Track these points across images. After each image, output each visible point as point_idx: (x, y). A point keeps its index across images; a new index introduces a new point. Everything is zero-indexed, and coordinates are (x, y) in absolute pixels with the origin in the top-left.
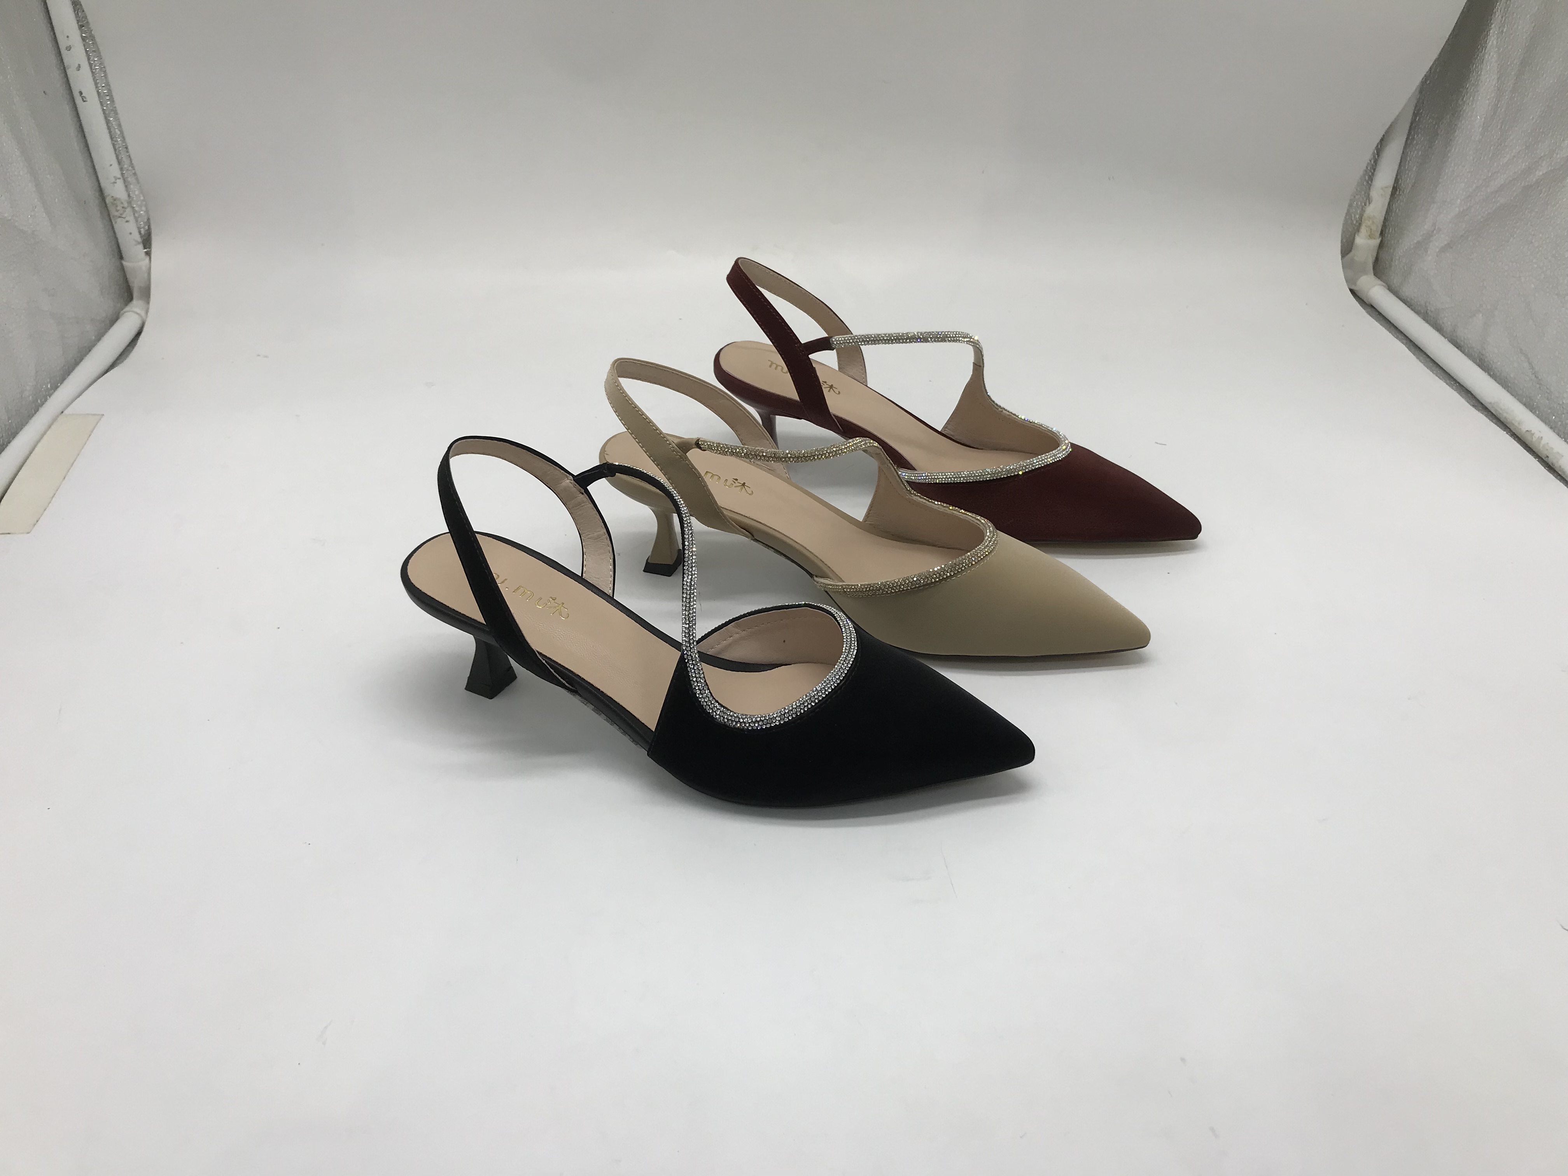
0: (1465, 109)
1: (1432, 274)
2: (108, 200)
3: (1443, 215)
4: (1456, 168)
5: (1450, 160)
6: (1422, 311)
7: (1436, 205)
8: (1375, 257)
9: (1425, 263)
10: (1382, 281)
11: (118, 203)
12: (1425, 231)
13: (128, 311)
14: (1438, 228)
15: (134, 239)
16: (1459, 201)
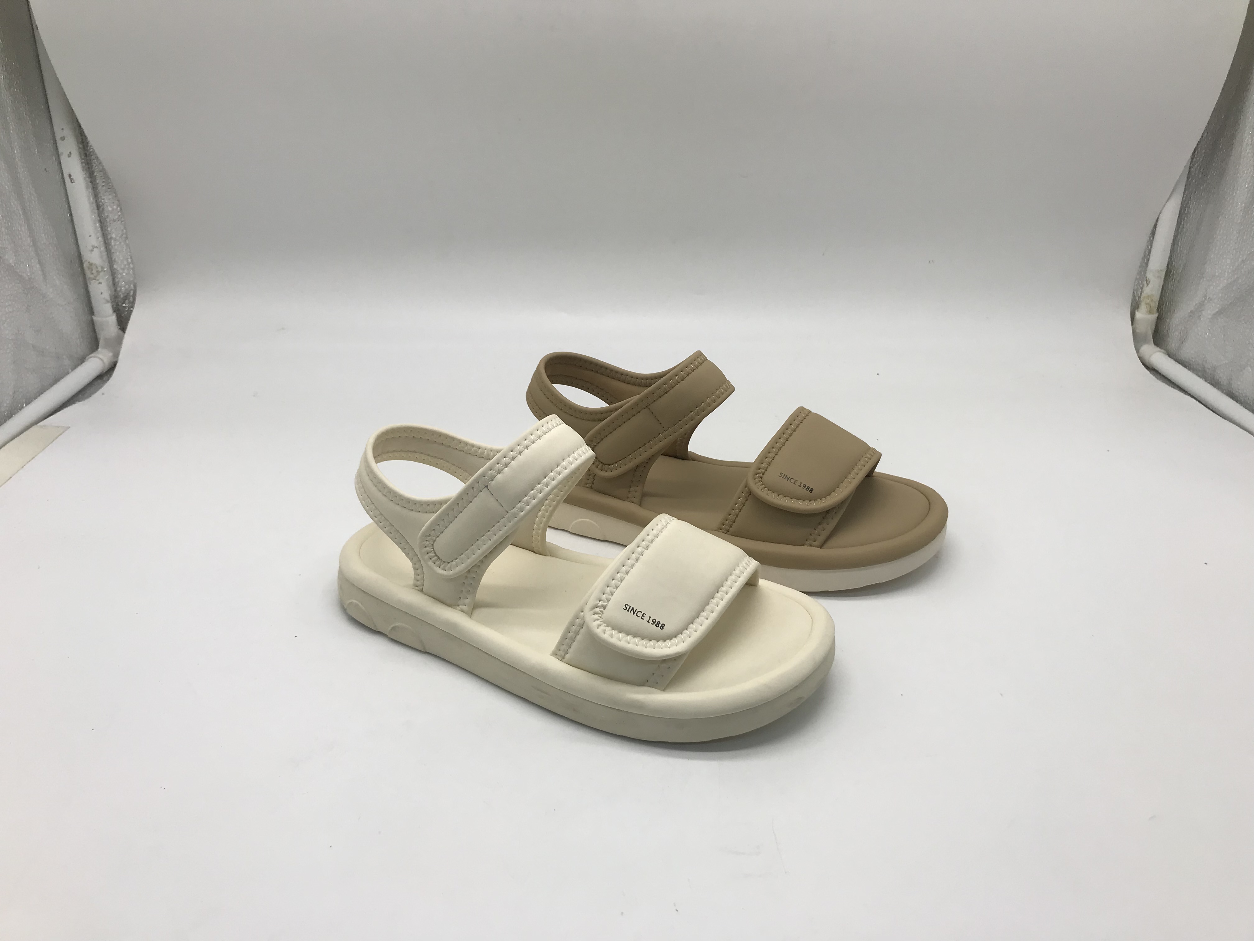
1: (1206, 336)
2: (86, 265)
3: (1212, 287)
4: (1221, 247)
5: (1215, 241)
6: (1200, 369)
7: (1205, 279)
8: (1154, 329)
9: (1199, 328)
10: (1161, 348)
11: (94, 267)
12: (1197, 302)
13: (95, 357)
14: (1209, 298)
15: (104, 298)
16: (1226, 274)
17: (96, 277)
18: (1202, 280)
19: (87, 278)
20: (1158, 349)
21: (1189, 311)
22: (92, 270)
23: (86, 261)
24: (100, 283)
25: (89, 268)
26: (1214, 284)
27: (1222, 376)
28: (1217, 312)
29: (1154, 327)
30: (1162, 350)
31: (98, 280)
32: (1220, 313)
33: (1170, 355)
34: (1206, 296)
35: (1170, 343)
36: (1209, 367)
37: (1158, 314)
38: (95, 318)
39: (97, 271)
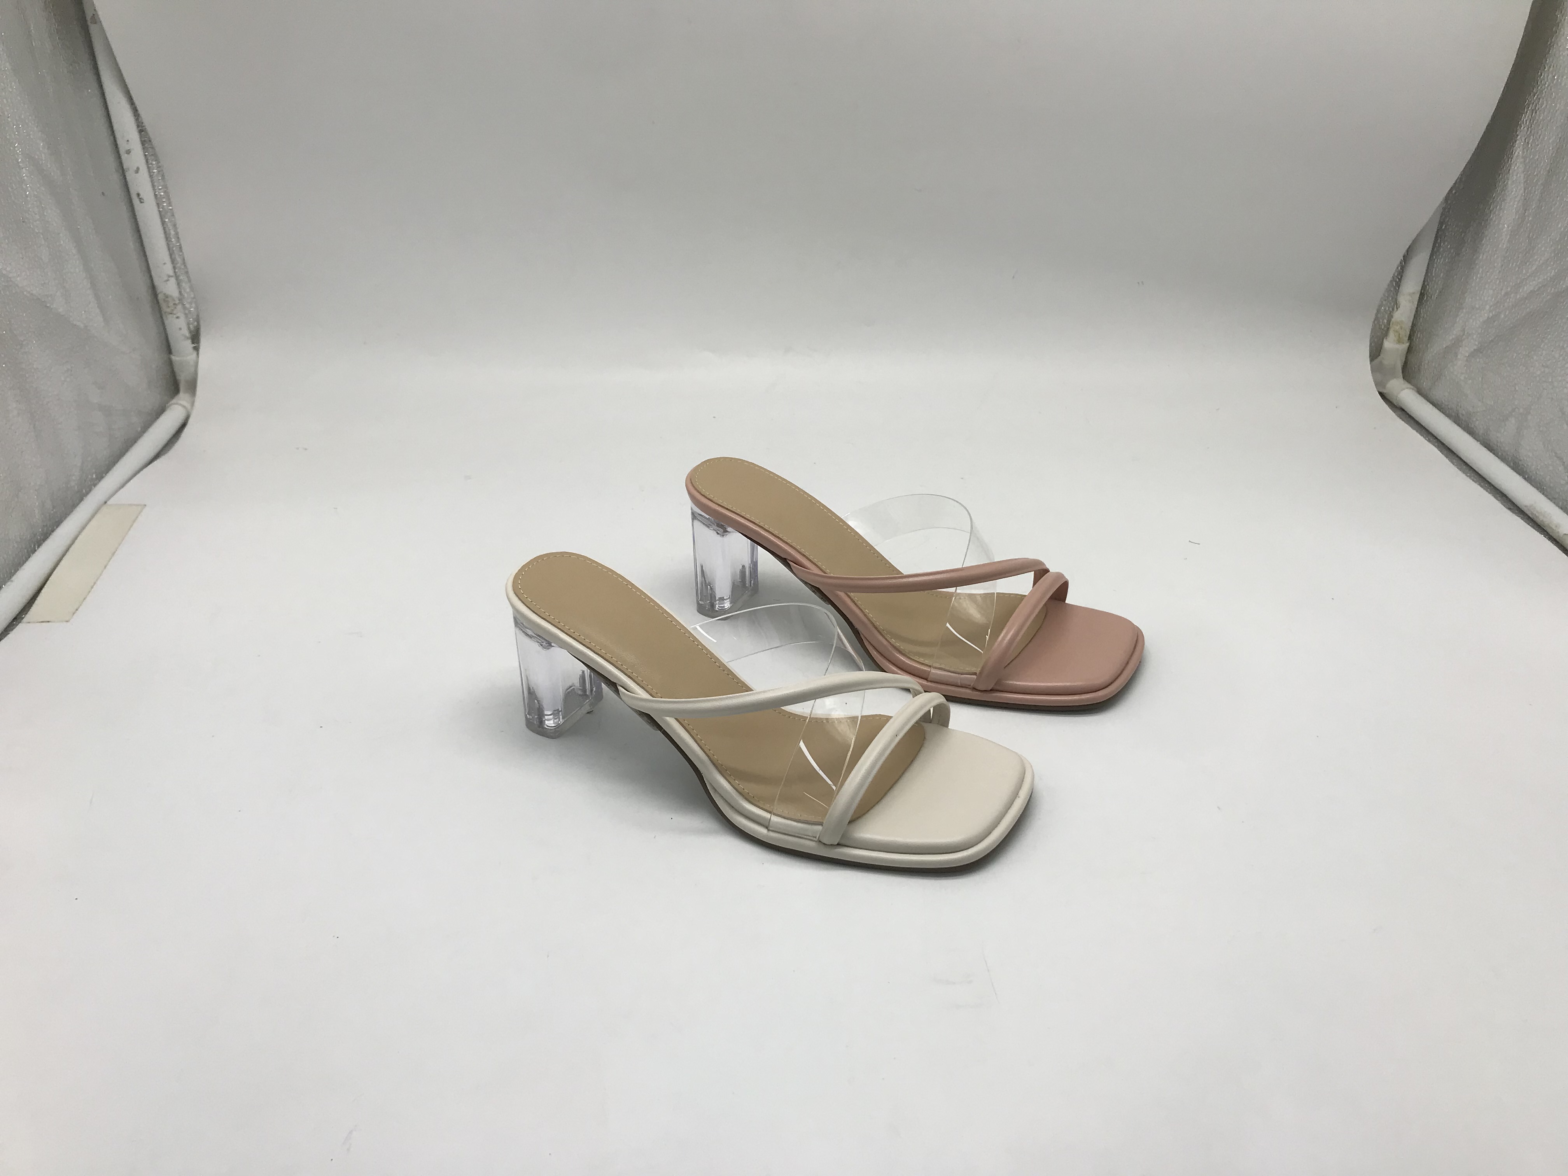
0: (1492, 219)
1: (1462, 378)
2: (160, 297)
3: (1471, 321)
4: (1484, 275)
5: (1477, 267)
6: (1453, 414)
7: (1464, 311)
8: (1404, 361)
9: (1455, 367)
10: (1411, 385)
11: (169, 299)
12: (1454, 336)
13: (174, 404)
14: (1467, 333)
15: (183, 335)
16: (1488, 307)
17: (173, 310)
18: (1461, 311)
19: (163, 312)
20: (1409, 386)
21: (1445, 346)
22: (168, 302)
23: (161, 292)
24: (178, 318)
25: (164, 300)
26: (1474, 317)
27: (1479, 424)
28: (1475, 350)
29: (1404, 360)
30: (1412, 387)
31: (175, 315)
32: (1478, 351)
33: (1420, 392)
34: (1464, 330)
35: (1422, 381)
36: (1464, 412)
37: (1408, 344)
38: (173, 358)
39: (174, 304)
